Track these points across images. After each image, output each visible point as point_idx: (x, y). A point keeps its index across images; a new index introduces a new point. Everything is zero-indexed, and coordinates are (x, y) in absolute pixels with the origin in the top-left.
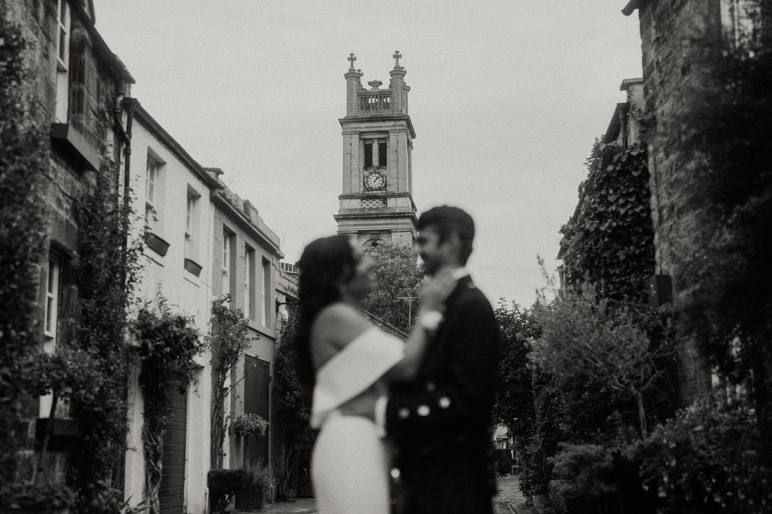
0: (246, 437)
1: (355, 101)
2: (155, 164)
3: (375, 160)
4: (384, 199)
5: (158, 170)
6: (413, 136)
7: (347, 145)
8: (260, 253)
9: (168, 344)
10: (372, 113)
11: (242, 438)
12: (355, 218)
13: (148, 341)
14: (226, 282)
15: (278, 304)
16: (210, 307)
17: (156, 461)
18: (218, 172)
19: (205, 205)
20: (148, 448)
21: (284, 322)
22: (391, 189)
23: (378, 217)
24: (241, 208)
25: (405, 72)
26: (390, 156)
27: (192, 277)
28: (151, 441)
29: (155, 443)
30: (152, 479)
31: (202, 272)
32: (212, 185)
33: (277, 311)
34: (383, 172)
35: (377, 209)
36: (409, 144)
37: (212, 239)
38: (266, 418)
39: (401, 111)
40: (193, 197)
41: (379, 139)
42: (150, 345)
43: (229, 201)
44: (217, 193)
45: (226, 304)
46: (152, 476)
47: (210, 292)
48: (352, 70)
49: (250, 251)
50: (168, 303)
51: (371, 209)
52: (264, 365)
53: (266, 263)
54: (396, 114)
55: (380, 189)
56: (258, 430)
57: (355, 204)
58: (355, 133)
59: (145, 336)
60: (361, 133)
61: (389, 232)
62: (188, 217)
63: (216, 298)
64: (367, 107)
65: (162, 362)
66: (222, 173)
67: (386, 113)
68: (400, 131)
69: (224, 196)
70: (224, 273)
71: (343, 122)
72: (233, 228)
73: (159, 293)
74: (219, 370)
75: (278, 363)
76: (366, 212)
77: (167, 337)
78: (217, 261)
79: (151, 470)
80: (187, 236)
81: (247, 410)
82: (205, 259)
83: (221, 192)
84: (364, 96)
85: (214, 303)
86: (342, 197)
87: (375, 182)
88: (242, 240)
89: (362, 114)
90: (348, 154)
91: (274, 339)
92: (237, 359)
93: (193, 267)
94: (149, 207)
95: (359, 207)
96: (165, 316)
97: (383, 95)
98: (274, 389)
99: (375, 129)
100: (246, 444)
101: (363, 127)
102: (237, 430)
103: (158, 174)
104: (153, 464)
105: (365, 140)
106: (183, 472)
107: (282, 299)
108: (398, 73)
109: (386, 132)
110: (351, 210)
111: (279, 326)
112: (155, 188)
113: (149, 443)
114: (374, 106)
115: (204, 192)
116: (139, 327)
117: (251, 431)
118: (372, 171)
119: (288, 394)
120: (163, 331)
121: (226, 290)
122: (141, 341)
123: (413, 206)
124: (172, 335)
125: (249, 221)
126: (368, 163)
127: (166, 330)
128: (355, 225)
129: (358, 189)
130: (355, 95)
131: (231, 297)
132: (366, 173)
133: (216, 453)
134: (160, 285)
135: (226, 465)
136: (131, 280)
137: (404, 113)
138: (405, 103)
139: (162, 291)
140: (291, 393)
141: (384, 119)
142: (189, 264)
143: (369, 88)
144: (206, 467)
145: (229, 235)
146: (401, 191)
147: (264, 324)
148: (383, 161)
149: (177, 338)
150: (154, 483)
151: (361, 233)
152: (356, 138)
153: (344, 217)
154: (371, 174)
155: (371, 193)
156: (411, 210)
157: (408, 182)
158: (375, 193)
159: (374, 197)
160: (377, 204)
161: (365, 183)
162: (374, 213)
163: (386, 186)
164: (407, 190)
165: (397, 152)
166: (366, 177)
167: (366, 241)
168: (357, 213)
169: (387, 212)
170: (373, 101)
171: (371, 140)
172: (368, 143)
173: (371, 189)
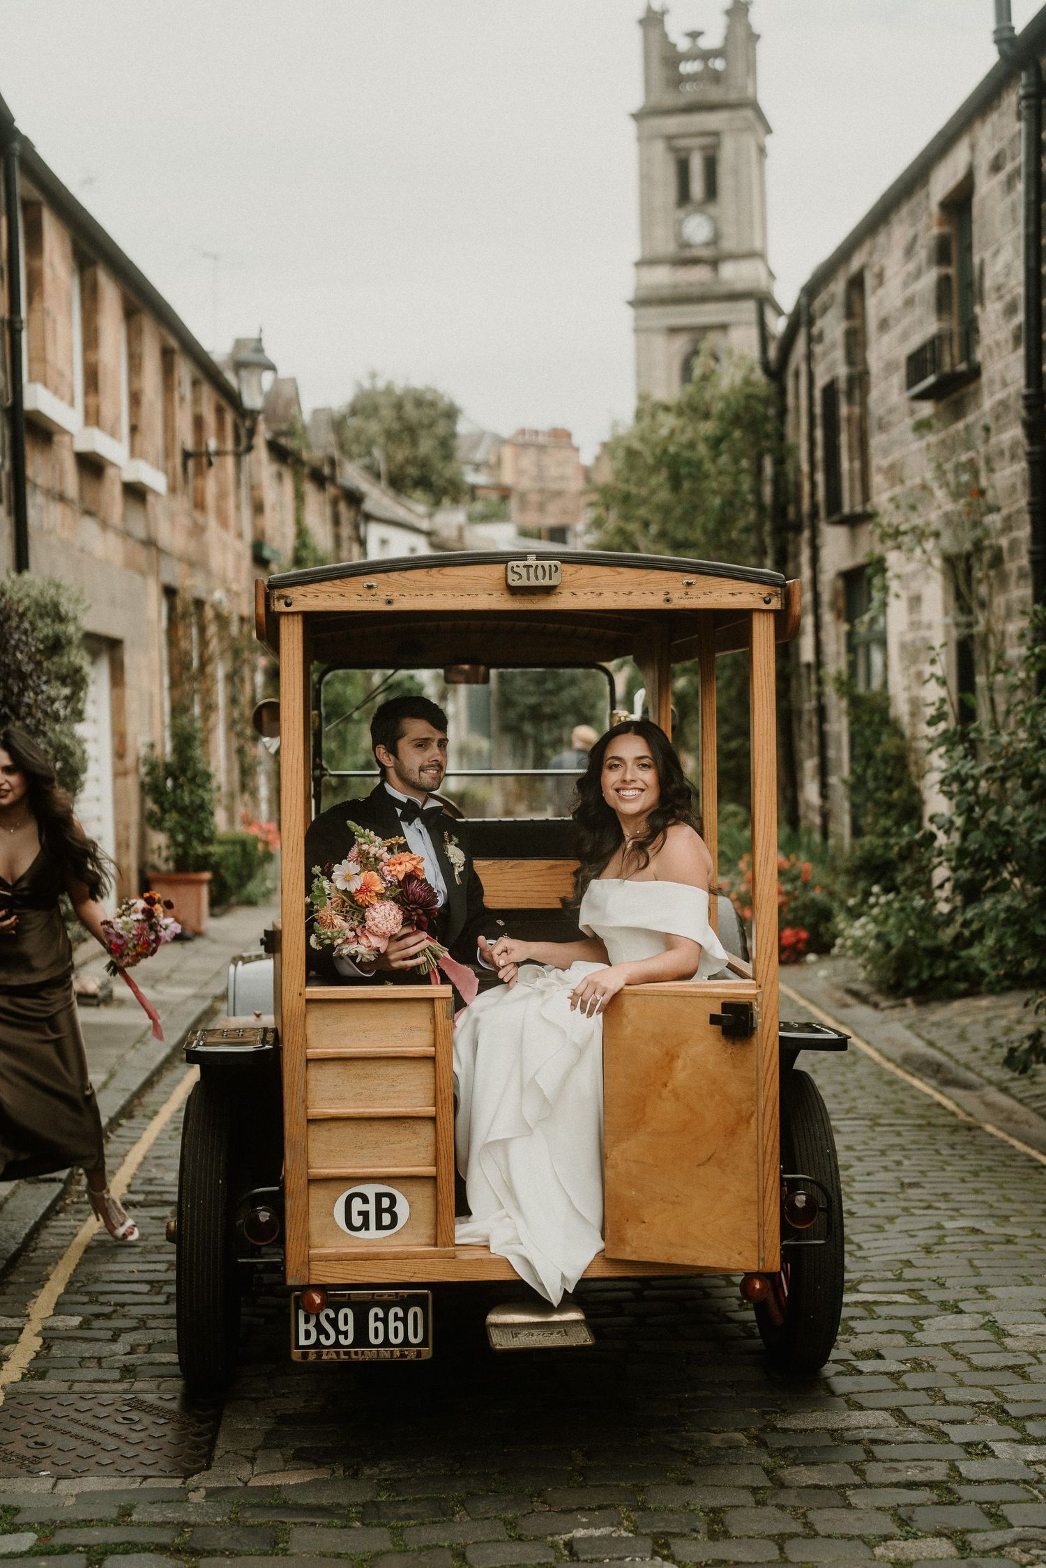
1: (658, 72)
3: (697, 187)
4: (714, 263)
6: (769, 131)
7: (645, 162)
10: (688, 95)
12: (664, 302)
22: (728, 244)
23: (703, 299)
26: (725, 181)
34: (713, 210)
35: (701, 283)
36: (762, 151)
39: (745, 89)
41: (703, 148)
48: (649, 9)
51: (691, 285)
54: (733, 97)
55: (707, 244)
57: (662, 276)
58: (659, 137)
60: (669, 138)
61: (724, 327)
64: (680, 82)
67: (714, 94)
68: (741, 130)
71: (638, 117)
76: (682, 290)
84: (673, 59)
86: (640, 264)
87: (697, 229)
89: (670, 99)
90: (646, 179)
95: (668, 280)
97: (707, 56)
99: (693, 129)
101: (673, 124)
105: (676, 150)
108: (738, 10)
109: (716, 134)
110: (655, 287)
114: (693, 79)
118: (690, 208)
123: (771, 275)
126: (684, 196)
128: (663, 316)
129: (665, 246)
130: (655, 61)
132: (680, 214)
137: (750, 91)
138: (752, 70)
141: (711, 107)
143: (683, 45)
146: (745, 248)
148: (712, 190)
151: (673, 331)
152: (659, 147)
153: (641, 302)
154: (688, 215)
155: (688, 253)
156: (763, 282)
157: (757, 227)
158: (696, 252)
159: (695, 261)
160: (699, 274)
161: (678, 235)
162: (696, 291)
163: (715, 241)
164: (757, 245)
165: (736, 172)
166: (680, 223)
167: (681, 344)
168: (665, 293)
169: (721, 289)
170: (687, 68)
171: (689, 150)
172: (683, 155)
173: (688, 246)
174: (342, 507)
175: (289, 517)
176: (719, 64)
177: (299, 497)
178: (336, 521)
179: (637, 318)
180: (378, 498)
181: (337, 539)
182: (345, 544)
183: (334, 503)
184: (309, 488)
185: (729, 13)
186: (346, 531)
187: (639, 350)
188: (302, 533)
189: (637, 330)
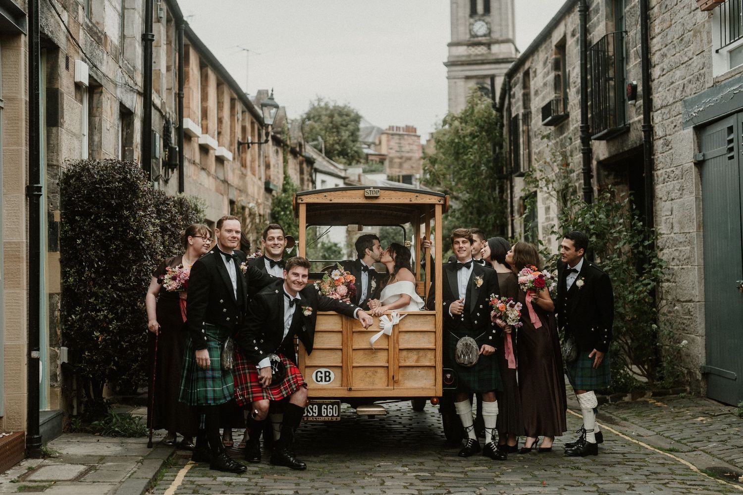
3: (480, 9)
4: (488, 45)
12: (463, 64)
22: (495, 36)
23: (483, 63)
26: (494, 4)
34: (487, 19)
35: (482, 55)
51: (477, 55)
55: (485, 35)
57: (462, 51)
61: (492, 76)
76: (472, 58)
77: (331, 251)
86: (450, 45)
87: (480, 28)
90: (454, 3)
95: (465, 53)
110: (458, 56)
116: (322, 249)
118: (477, 18)
126: (474, 13)
128: (462, 71)
129: (465, 37)
132: (472, 21)
146: (504, 38)
148: (487, 10)
149: (335, 251)
151: (467, 78)
153: (451, 64)
154: (476, 21)
155: (476, 40)
156: (513, 55)
157: (510, 28)
158: (480, 39)
159: (479, 44)
160: (482, 50)
161: (471, 31)
163: (489, 33)
164: (511, 37)
166: (472, 25)
167: (471, 84)
168: (464, 59)
169: (491, 58)
173: (476, 36)
174: (305, 165)
175: (281, 171)
177: (285, 161)
178: (302, 172)
179: (448, 72)
180: (321, 162)
181: (302, 180)
182: (306, 183)
183: (301, 164)
184: (290, 157)
186: (306, 177)
187: (450, 87)
188: (286, 177)
189: (449, 77)
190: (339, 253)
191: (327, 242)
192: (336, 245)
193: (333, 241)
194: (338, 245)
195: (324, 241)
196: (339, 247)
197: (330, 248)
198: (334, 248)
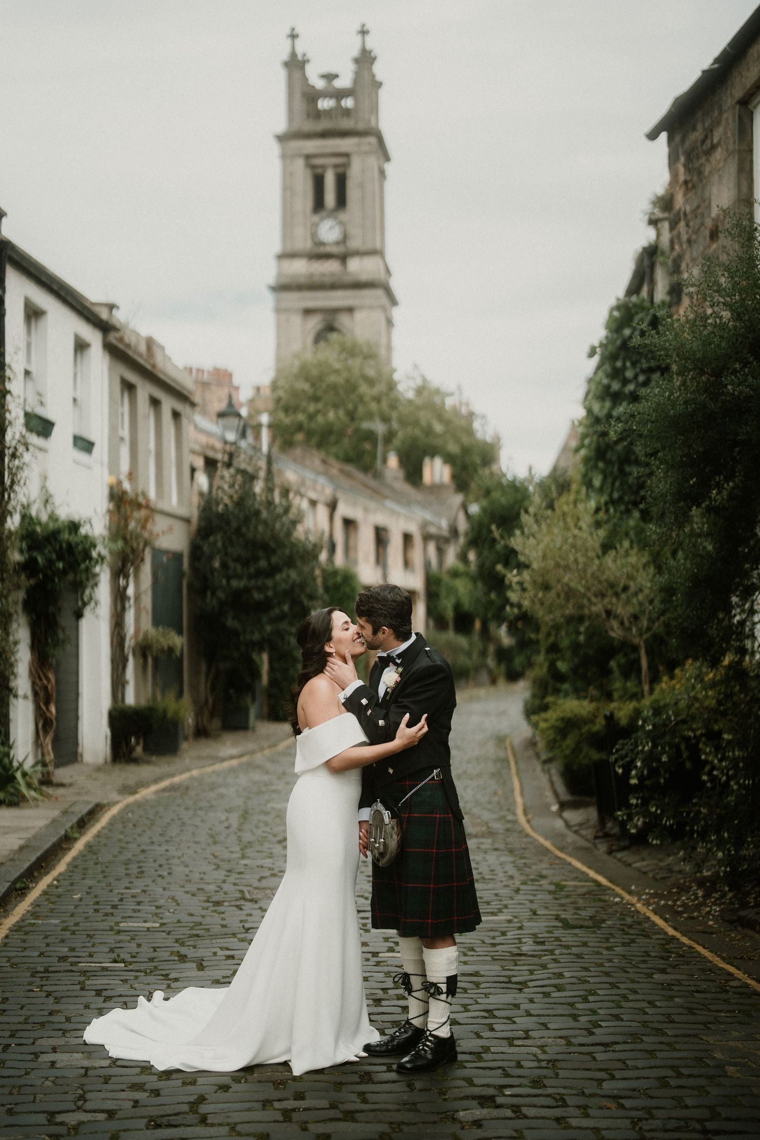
0: (156, 660)
1: (300, 105)
2: (33, 314)
3: (330, 198)
4: (343, 258)
5: (36, 321)
6: (387, 158)
7: (287, 175)
8: (168, 404)
9: (60, 557)
10: (324, 125)
11: (150, 660)
12: (301, 288)
13: (35, 554)
14: (125, 453)
15: (193, 470)
16: (106, 492)
17: (47, 704)
18: (111, 307)
19: (97, 356)
20: (37, 688)
21: (201, 494)
22: (355, 243)
23: (334, 286)
24: (143, 348)
25: (374, 59)
26: (353, 193)
27: (82, 456)
28: (40, 679)
29: (45, 682)
30: (44, 726)
31: (96, 450)
32: (104, 327)
33: (192, 477)
34: (342, 216)
35: (332, 274)
36: (382, 173)
37: (106, 400)
38: (180, 632)
39: (369, 121)
40: (81, 346)
41: (336, 166)
42: (40, 559)
43: (128, 346)
44: (112, 337)
45: (127, 486)
46: (43, 723)
47: (106, 471)
48: (293, 54)
49: (155, 403)
50: (57, 500)
51: (323, 275)
52: (177, 557)
53: (176, 415)
54: (361, 126)
55: (337, 243)
56: (171, 650)
57: (300, 268)
58: (300, 156)
59: (30, 548)
60: (308, 157)
61: (350, 310)
62: (75, 375)
63: (113, 480)
64: (318, 115)
65: (53, 581)
66: (118, 307)
67: (346, 124)
68: (366, 153)
69: (121, 340)
70: (122, 439)
71: (282, 139)
72: (132, 377)
73: (43, 488)
74: (120, 572)
75: (195, 550)
76: (315, 279)
77: (58, 547)
78: (113, 429)
79: (41, 716)
80: (75, 400)
81: (156, 622)
82: (98, 433)
83: (117, 335)
84: (312, 96)
85: (111, 488)
86: (280, 257)
87: (329, 232)
88: (144, 390)
89: (309, 126)
90: (287, 189)
91: (187, 521)
92: (142, 560)
93: (84, 444)
94: (27, 373)
95: (305, 271)
96: (53, 517)
97: (339, 95)
98: (190, 586)
99: (328, 150)
100: (156, 667)
101: (311, 146)
102: (144, 650)
103: (36, 328)
104: (44, 708)
105: (313, 167)
106: (76, 709)
107: (200, 463)
108: (365, 59)
109: (347, 155)
110: (294, 276)
111: (196, 500)
112: (33, 346)
113: (38, 681)
114: (328, 113)
115: (94, 337)
116: (23, 538)
117: (162, 651)
118: (324, 214)
119: (209, 594)
120: (53, 541)
121: (125, 466)
122: (27, 556)
123: (388, 271)
124: (64, 545)
125: (154, 366)
126: (319, 204)
127: (56, 539)
128: (300, 299)
129: (303, 243)
130: (298, 96)
131: (131, 476)
132: (316, 218)
133: (118, 683)
134: (45, 478)
135: (130, 699)
136: (13, 482)
137: (373, 123)
138: (375, 109)
139: (48, 484)
140: (213, 594)
141: (345, 134)
142: (80, 443)
143: (320, 84)
144: (106, 703)
145: (129, 387)
146: (369, 246)
147: (174, 500)
148: (342, 200)
149: (70, 547)
150: (46, 732)
151: (308, 312)
152: (300, 163)
153: (282, 287)
154: (322, 219)
155: (322, 250)
156: (382, 275)
157: (378, 232)
158: (328, 249)
159: (328, 256)
160: (330, 267)
161: (314, 235)
162: (327, 280)
163: (345, 239)
164: (378, 245)
165: (362, 186)
166: (315, 225)
167: (315, 323)
168: (302, 280)
169: (347, 279)
170: (325, 104)
171: (323, 167)
172: (319, 171)
173: (322, 244)
176: (348, 103)
179: (277, 300)
185: (357, 61)
187: (279, 327)
189: (278, 310)
190: (87, 556)
191: (44, 518)
192: (74, 527)
193: (65, 512)
194: (83, 531)
195: (33, 513)
196: (86, 537)
197: (53, 536)
198: (65, 536)
